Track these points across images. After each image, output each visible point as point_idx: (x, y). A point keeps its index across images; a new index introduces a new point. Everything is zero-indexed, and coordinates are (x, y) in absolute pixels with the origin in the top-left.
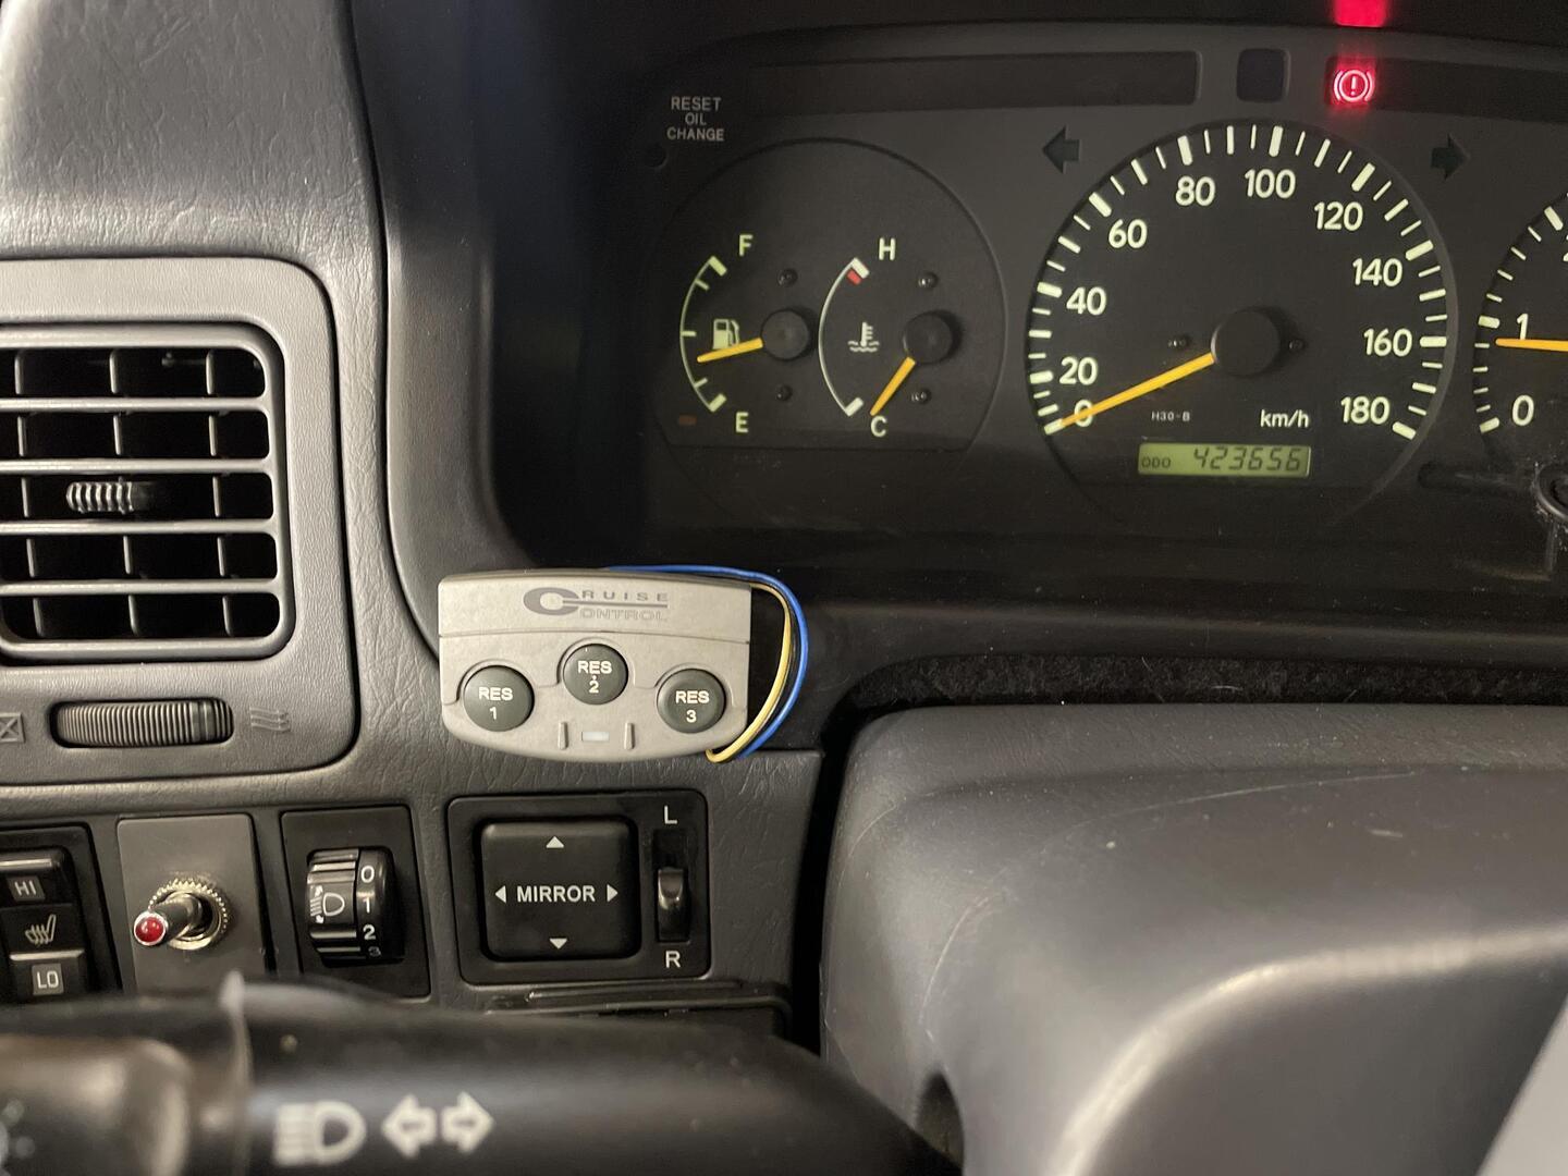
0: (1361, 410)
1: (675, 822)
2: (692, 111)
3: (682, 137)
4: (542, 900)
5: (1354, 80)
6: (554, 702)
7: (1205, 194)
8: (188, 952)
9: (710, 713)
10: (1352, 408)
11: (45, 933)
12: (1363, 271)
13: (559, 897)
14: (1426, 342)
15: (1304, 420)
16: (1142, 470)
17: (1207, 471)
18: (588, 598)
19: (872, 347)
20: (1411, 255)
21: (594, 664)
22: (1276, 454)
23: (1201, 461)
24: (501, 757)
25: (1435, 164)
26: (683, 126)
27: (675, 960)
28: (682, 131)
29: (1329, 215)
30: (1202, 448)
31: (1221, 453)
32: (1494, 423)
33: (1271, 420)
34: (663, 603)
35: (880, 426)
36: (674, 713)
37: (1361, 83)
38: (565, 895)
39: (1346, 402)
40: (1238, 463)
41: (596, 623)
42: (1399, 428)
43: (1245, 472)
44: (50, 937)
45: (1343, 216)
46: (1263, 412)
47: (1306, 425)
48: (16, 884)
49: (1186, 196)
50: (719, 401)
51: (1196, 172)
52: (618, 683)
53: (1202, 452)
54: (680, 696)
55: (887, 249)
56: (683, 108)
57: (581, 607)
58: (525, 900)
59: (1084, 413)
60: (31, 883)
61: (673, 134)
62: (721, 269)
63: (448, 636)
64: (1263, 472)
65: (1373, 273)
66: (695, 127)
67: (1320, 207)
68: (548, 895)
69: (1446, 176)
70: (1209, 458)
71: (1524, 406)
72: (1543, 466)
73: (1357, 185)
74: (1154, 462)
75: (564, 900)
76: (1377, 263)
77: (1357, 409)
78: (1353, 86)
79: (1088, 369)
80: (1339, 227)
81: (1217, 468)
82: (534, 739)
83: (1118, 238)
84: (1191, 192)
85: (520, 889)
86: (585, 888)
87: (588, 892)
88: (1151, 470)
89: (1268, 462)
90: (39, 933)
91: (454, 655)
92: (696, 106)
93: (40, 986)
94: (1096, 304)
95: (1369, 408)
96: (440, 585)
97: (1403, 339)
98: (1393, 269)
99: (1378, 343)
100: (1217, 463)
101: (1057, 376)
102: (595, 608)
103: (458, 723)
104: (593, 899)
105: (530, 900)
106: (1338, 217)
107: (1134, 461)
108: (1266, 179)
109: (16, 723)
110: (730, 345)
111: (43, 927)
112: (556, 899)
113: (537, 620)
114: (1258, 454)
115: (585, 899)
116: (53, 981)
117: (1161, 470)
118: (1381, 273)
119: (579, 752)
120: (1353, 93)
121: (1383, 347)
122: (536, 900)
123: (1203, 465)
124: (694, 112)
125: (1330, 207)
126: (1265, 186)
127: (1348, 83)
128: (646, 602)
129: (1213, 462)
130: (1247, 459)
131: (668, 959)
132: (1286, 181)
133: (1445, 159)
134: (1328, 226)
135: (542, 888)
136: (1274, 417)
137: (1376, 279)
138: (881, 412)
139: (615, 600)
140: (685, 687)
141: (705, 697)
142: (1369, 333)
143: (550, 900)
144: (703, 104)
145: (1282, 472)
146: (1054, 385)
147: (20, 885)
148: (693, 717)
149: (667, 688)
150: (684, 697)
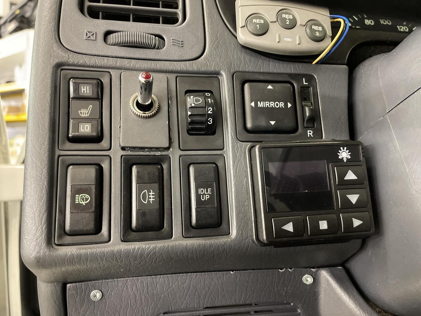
1: (307, 84)
4: (266, 106)
11: (86, 112)
13: (272, 106)
27: (311, 134)
36: (312, 32)
38: (274, 105)
44: (88, 114)
48: (82, 87)
58: (261, 106)
60: (88, 87)
68: (268, 105)
75: (274, 107)
85: (259, 103)
86: (281, 103)
87: (282, 105)
90: (84, 112)
93: (81, 130)
104: (284, 107)
105: (262, 106)
109: (94, 34)
111: (86, 110)
112: (271, 107)
115: (281, 107)
116: (87, 128)
122: (264, 106)
131: (309, 134)
135: (266, 102)
140: (315, 25)
143: (269, 107)
147: (84, 88)
148: (318, 34)
149: (309, 25)
150: (314, 28)
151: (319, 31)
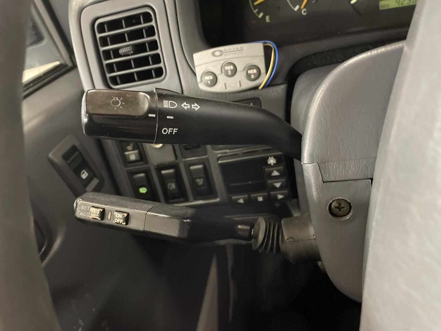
6: (222, 79)
8: (158, 148)
9: (257, 75)
11: (131, 147)
16: (381, 9)
17: (401, 6)
18: (225, 51)
21: (229, 67)
23: (398, 3)
24: (213, 93)
31: (404, 0)
34: (242, 49)
35: (305, 12)
36: (248, 76)
40: (409, 2)
41: (228, 57)
43: (411, 4)
50: (261, 15)
52: (235, 71)
53: (398, 1)
54: (249, 72)
57: (224, 54)
63: (197, 66)
70: (400, 2)
74: (384, 6)
81: (403, 4)
82: (218, 88)
88: (384, 8)
90: (129, 148)
91: (199, 71)
93: (131, 159)
96: (193, 55)
102: (227, 53)
103: (202, 87)
107: (378, 7)
113: (215, 58)
116: (134, 158)
117: (386, 8)
119: (229, 89)
123: (399, 4)
128: (238, 50)
129: (402, 3)
138: (304, 7)
139: (231, 51)
140: (250, 69)
141: (255, 71)
148: (253, 77)
149: (246, 70)
150: (250, 72)
151: (254, 74)
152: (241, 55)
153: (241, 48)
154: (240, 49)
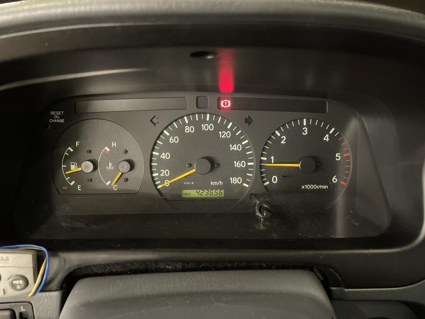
0: (235, 180)
1: (25, 310)
2: (56, 115)
3: (53, 121)
5: (226, 102)
7: (192, 130)
9: (23, 286)
10: (233, 180)
12: (232, 147)
14: (249, 164)
15: (221, 183)
16: (183, 196)
17: (200, 196)
19: (112, 168)
20: (243, 143)
22: (216, 191)
23: (198, 194)
25: (246, 122)
26: (54, 119)
28: (53, 120)
29: (222, 134)
30: (198, 191)
31: (203, 191)
32: (268, 183)
33: (213, 183)
35: (115, 187)
36: (13, 286)
37: (227, 103)
39: (231, 178)
40: (207, 194)
42: (244, 184)
43: (209, 196)
45: (226, 134)
46: (211, 181)
47: (222, 184)
49: (187, 130)
50: (73, 183)
51: (189, 125)
53: (198, 192)
55: (114, 144)
56: (54, 114)
59: (167, 183)
61: (51, 121)
62: (72, 150)
64: (213, 196)
65: (234, 148)
66: (57, 119)
67: (220, 132)
69: (249, 125)
70: (200, 193)
71: (275, 178)
72: (260, 202)
73: (229, 127)
74: (187, 194)
76: (235, 145)
77: (234, 180)
78: (226, 104)
79: (167, 172)
80: (225, 137)
83: (172, 141)
84: (188, 129)
88: (186, 196)
89: (214, 193)
92: (57, 114)
94: (168, 157)
95: (237, 180)
97: (243, 163)
98: (239, 146)
99: (237, 164)
100: (202, 194)
101: (160, 174)
106: (225, 135)
107: (181, 194)
108: (206, 126)
110: (75, 169)
114: (212, 191)
117: (188, 196)
118: (237, 148)
120: (226, 105)
121: (239, 165)
124: (57, 115)
125: (222, 133)
126: (206, 128)
127: (224, 103)
128: (3, 259)
130: (209, 193)
132: (211, 126)
133: (248, 121)
134: (223, 137)
136: (214, 183)
137: (235, 149)
140: (16, 280)
141: (22, 282)
142: (235, 162)
144: (59, 113)
145: (218, 195)
146: (159, 176)
148: (18, 287)
149: (11, 280)
150: (15, 282)
151: (20, 285)
152: (6, 265)
153: (7, 258)
154: (5, 258)
